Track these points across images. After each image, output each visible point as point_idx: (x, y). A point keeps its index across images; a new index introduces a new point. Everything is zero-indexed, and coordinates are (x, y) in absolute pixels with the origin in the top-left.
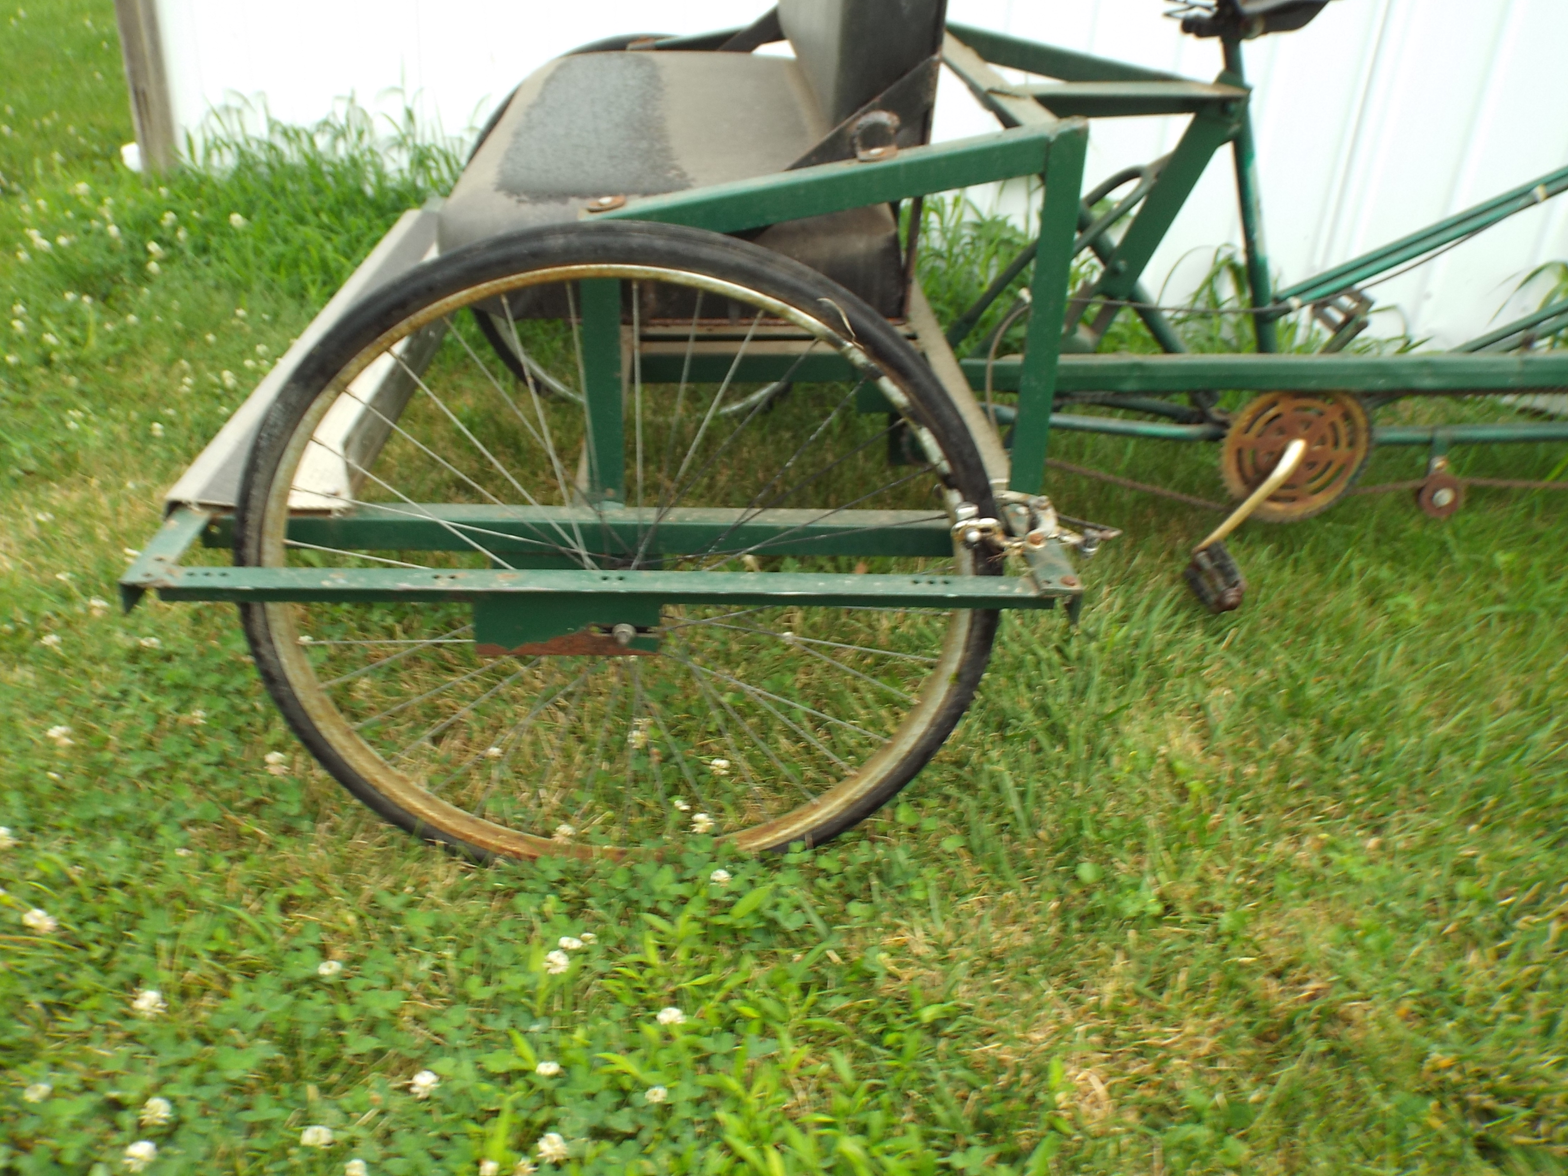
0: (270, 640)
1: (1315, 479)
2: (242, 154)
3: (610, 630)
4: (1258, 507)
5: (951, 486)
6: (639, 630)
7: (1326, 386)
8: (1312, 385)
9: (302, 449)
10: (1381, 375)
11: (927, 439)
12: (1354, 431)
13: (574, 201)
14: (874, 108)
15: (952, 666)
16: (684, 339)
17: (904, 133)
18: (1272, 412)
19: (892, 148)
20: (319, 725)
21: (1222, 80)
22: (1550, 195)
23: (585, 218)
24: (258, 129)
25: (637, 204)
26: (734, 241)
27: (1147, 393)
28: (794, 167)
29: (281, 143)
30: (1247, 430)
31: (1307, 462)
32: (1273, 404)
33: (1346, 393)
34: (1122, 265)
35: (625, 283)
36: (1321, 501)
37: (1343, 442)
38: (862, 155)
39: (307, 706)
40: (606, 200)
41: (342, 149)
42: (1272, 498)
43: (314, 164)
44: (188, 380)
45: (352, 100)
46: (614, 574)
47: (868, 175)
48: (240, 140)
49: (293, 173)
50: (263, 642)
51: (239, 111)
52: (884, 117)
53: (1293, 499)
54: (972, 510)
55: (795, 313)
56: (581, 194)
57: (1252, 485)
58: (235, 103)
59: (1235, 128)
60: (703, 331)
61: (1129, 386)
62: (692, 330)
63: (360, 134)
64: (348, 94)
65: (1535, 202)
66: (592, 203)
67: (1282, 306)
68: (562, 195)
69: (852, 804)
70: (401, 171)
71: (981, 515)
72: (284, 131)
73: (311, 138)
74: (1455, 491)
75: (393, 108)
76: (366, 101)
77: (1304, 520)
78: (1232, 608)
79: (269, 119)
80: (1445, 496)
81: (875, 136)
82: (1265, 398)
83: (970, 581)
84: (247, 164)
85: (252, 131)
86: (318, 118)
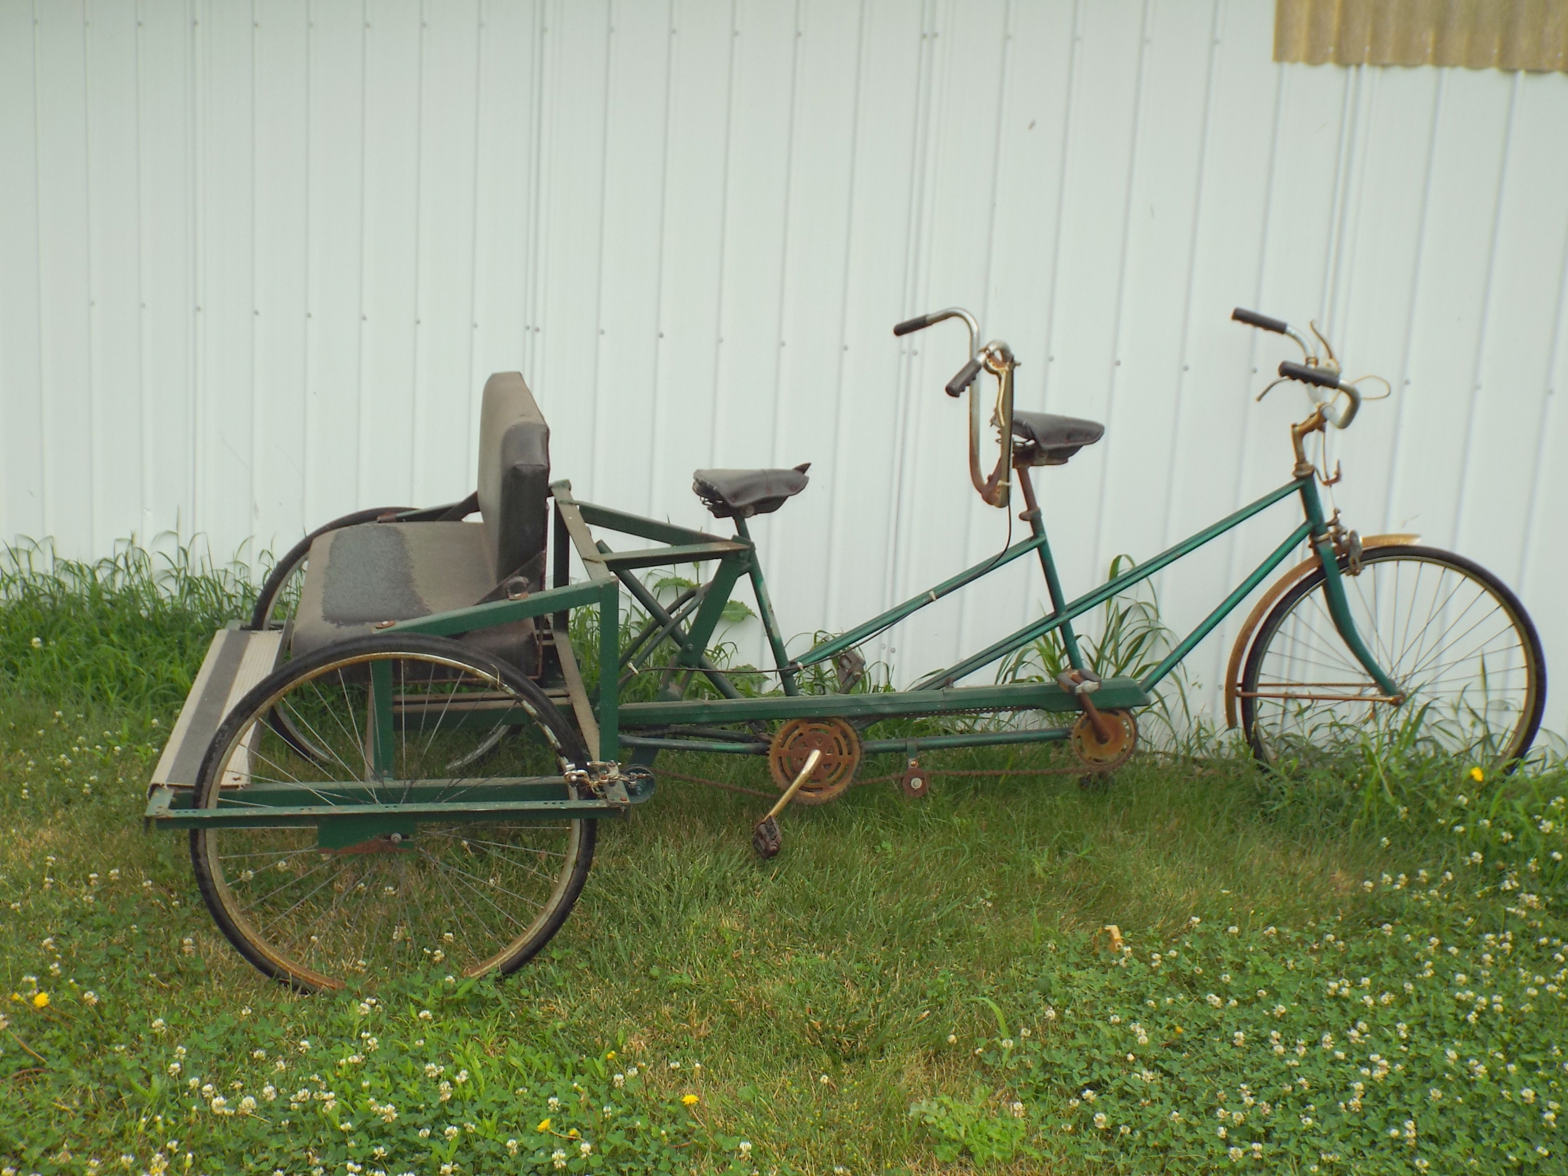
0: (206, 855)
1: (832, 774)
2: (26, 585)
3: (389, 838)
4: (795, 794)
5: (562, 756)
6: (404, 837)
7: (826, 714)
9: (234, 748)
10: (859, 706)
11: (548, 731)
12: (850, 744)
13: (367, 624)
14: (516, 575)
15: (573, 858)
16: (423, 702)
17: (532, 585)
18: (796, 732)
19: (525, 593)
20: (226, 906)
21: (737, 539)
22: (937, 597)
23: (376, 632)
24: (43, 565)
25: (399, 625)
26: (449, 640)
27: (715, 723)
28: (478, 604)
29: (62, 576)
30: (782, 745)
31: (822, 765)
32: (796, 727)
33: (839, 718)
34: (691, 646)
35: (396, 661)
36: (839, 788)
37: (845, 751)
38: (511, 597)
39: (221, 895)
40: (385, 623)
41: (120, 582)
42: (802, 788)
43: (96, 592)
44: (30, 763)
45: (132, 541)
46: (392, 805)
47: (513, 606)
48: (26, 575)
49: (75, 602)
50: (202, 855)
51: (29, 553)
52: (521, 579)
53: (819, 788)
54: (573, 766)
55: (479, 672)
56: (371, 620)
57: (791, 780)
58: (24, 545)
59: (749, 565)
60: (433, 698)
61: (703, 719)
62: (427, 698)
63: (138, 569)
64: (129, 537)
65: (932, 601)
66: (378, 624)
67: (794, 667)
68: (361, 621)
69: (525, 946)
70: (172, 597)
71: (577, 769)
72: (68, 567)
73: (93, 573)
74: (922, 779)
75: (170, 548)
76: (145, 542)
77: (827, 803)
78: (774, 853)
79: (54, 558)
80: (917, 783)
81: (517, 588)
82: (790, 723)
83: (575, 802)
84: (31, 595)
85: (38, 568)
86: (100, 557)
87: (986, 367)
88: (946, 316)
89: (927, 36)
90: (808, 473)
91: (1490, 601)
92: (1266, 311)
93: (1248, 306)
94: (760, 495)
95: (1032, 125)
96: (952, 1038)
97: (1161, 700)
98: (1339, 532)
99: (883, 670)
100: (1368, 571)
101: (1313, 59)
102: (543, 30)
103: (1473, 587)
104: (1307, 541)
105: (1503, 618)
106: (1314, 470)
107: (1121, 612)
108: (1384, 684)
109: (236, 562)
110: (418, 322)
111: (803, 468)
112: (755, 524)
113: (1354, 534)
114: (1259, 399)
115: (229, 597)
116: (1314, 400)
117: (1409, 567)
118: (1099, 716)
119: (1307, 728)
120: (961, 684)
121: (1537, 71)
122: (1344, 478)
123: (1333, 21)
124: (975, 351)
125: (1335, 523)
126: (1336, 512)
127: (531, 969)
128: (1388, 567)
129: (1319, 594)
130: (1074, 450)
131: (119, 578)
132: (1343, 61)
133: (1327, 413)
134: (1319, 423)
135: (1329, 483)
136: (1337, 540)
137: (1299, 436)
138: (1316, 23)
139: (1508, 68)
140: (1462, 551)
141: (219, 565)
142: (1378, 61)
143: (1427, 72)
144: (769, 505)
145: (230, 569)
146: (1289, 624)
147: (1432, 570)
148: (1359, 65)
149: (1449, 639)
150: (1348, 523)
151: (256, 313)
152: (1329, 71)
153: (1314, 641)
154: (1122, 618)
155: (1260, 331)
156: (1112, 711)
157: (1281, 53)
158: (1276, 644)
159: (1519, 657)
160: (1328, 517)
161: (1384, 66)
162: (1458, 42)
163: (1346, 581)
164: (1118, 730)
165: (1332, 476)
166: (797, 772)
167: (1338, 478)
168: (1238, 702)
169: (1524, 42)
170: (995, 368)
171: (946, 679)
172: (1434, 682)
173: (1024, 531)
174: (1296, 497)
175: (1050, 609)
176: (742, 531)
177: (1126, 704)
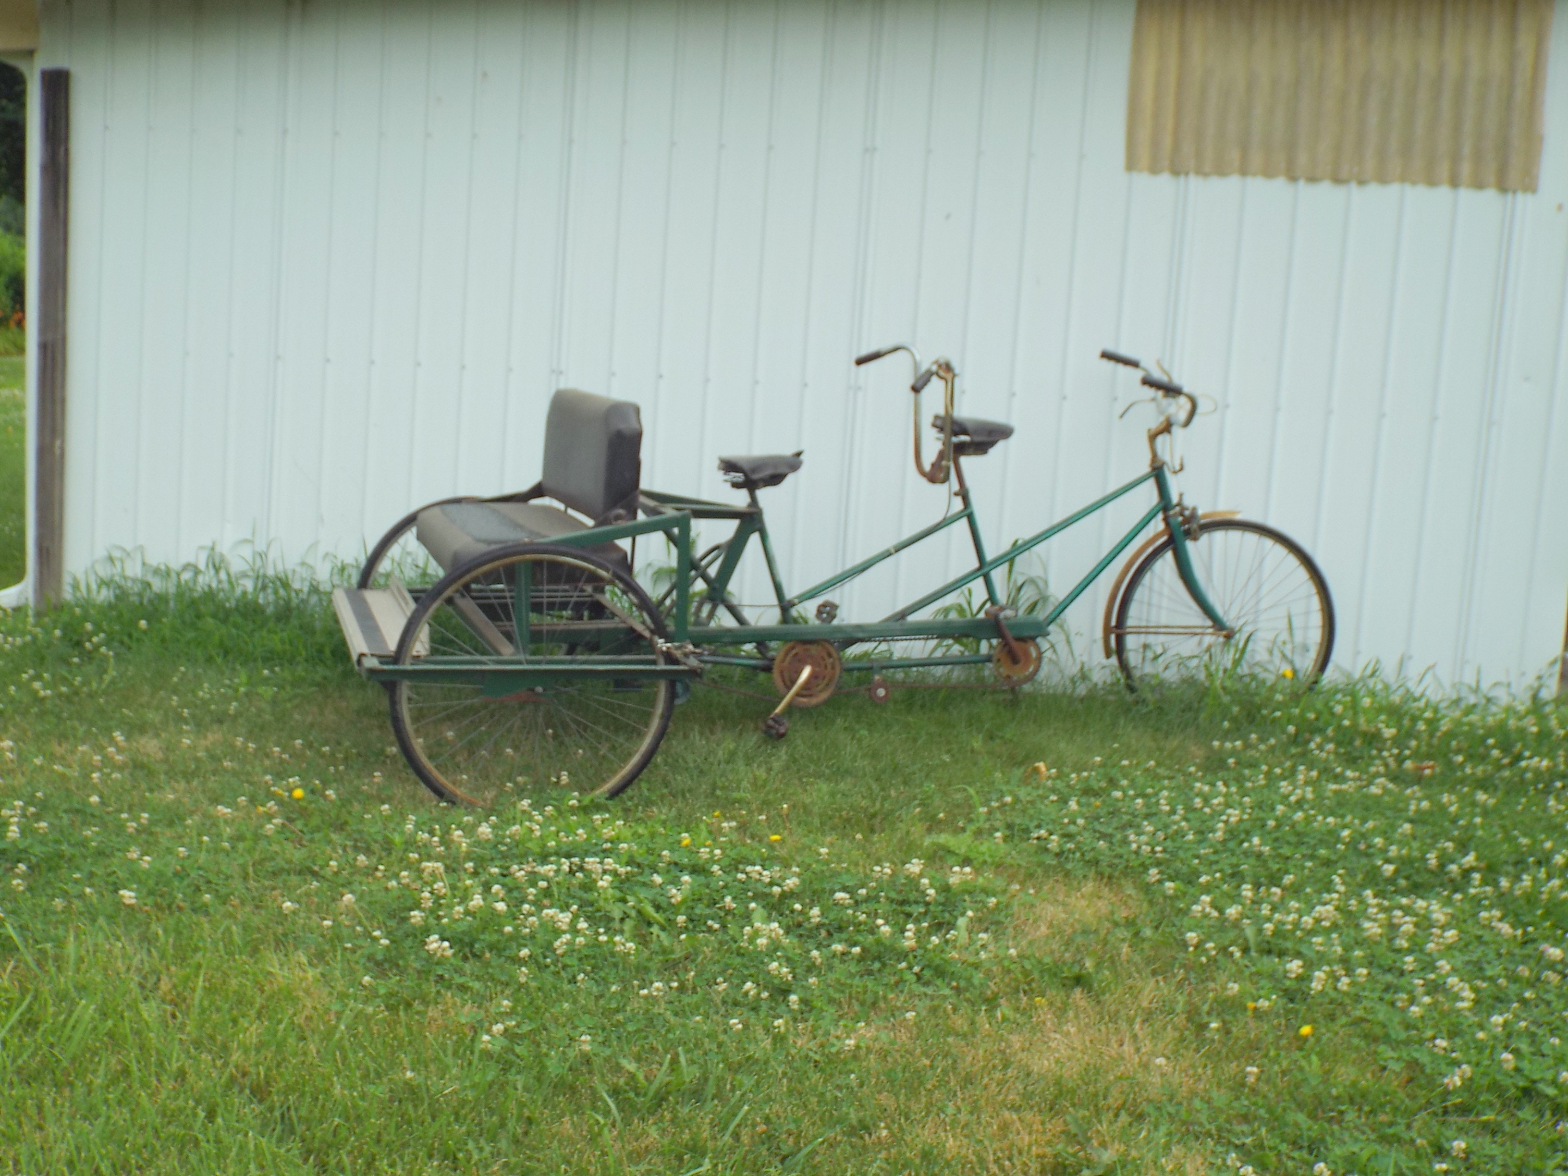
1: (820, 684)
2: (117, 587)
3: (533, 690)
4: (793, 699)
5: (655, 634)
6: (545, 690)
8: (809, 637)
10: (839, 633)
11: (645, 616)
12: (832, 662)
14: (617, 508)
17: (629, 516)
18: (794, 652)
19: (625, 521)
21: (750, 506)
22: (896, 552)
24: (134, 570)
29: (150, 578)
30: (783, 661)
31: (813, 676)
32: (793, 648)
33: (826, 641)
34: (717, 585)
36: (824, 696)
37: (829, 666)
38: (616, 523)
41: (201, 582)
42: (798, 695)
43: (181, 591)
45: (213, 549)
46: (537, 665)
48: (118, 579)
49: (161, 599)
51: (122, 561)
52: (621, 511)
53: (811, 696)
54: (663, 641)
57: (789, 688)
58: (118, 554)
59: (758, 526)
61: (727, 639)
63: (218, 571)
64: (210, 544)
65: (891, 554)
67: (789, 603)
70: (247, 593)
71: (666, 643)
72: (156, 571)
73: (178, 575)
74: (885, 689)
75: (247, 552)
76: (224, 548)
77: (817, 706)
78: (782, 736)
79: (144, 564)
80: (881, 692)
81: (618, 518)
82: (789, 645)
83: (662, 666)
84: (122, 595)
85: (129, 573)
86: (184, 560)
87: (937, 374)
88: (896, 349)
89: (869, 150)
90: (802, 457)
91: (1293, 561)
92: (1124, 351)
93: (1111, 348)
94: (768, 472)
95: (948, 217)
96: (941, 815)
97: (1052, 646)
98: (1183, 509)
100: (1205, 538)
101: (1154, 170)
102: (571, 141)
103: (1280, 551)
104: (1160, 516)
105: (1303, 574)
106: (1163, 464)
107: (1019, 583)
108: (1218, 624)
109: (303, 564)
110: (463, 367)
111: (799, 454)
112: (764, 495)
113: (1194, 510)
114: (1122, 416)
115: (297, 592)
116: (1161, 412)
117: (1235, 535)
118: (1015, 645)
119: (1161, 669)
120: (911, 618)
121: (1312, 179)
122: (1186, 468)
123: (1167, 141)
124: (929, 363)
125: (1179, 504)
126: (1181, 495)
127: (629, 792)
128: (1219, 536)
129: (1169, 556)
130: (992, 444)
131: (200, 579)
132: (1176, 171)
133: (1173, 420)
134: (1167, 428)
135: (1175, 472)
136: (1182, 514)
137: (1153, 438)
138: (1156, 144)
139: (1293, 178)
140: (1272, 523)
141: (289, 566)
142: (1200, 172)
143: (1234, 181)
144: (775, 479)
145: (298, 569)
146: (1147, 578)
147: (1251, 538)
148: (1187, 174)
149: (1265, 589)
150: (1188, 502)
151: (328, 360)
152: (1165, 180)
153: (1166, 591)
154: (1020, 589)
155: (1121, 367)
156: (1021, 639)
157: (1131, 165)
158: (1140, 594)
159: (1315, 603)
160: (1175, 500)
161: (1206, 175)
162: (1256, 159)
163: (1190, 545)
164: (1027, 654)
165: (1178, 468)
166: (793, 682)
167: (1181, 469)
168: (1113, 638)
169: (1303, 159)
170: (942, 375)
171: (902, 615)
172: (1255, 622)
173: (958, 505)
174: (1151, 484)
175: (975, 564)
176: (754, 501)
177: (1032, 634)
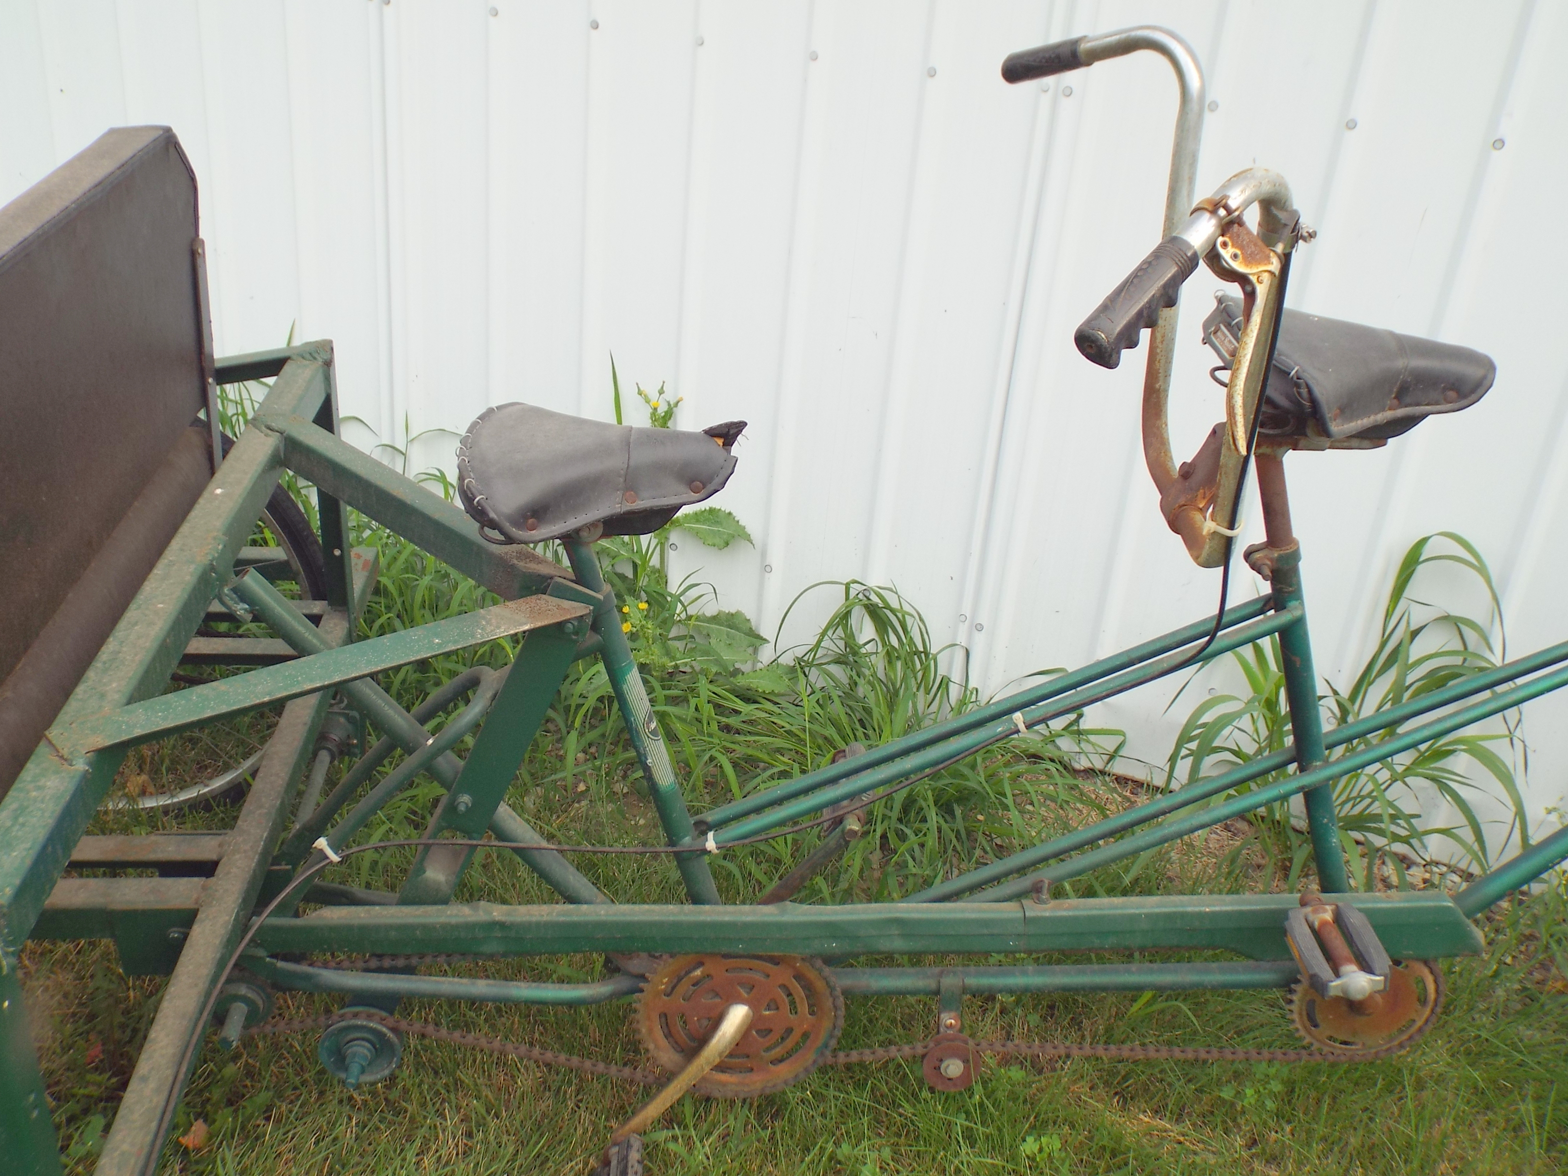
1: (775, 1046)
18: (698, 973)
27: (518, 954)
31: (755, 1029)
36: (789, 1070)
37: (803, 1007)
42: (720, 1068)
53: (749, 1070)
57: (689, 1055)
74: (966, 1061)
80: (954, 1067)
87: (1213, 258)
88: (1126, 46)
99: (960, 655)
107: (1414, 626)
124: (1185, 206)
154: (1415, 634)
166: (703, 1040)
170: (1238, 266)
